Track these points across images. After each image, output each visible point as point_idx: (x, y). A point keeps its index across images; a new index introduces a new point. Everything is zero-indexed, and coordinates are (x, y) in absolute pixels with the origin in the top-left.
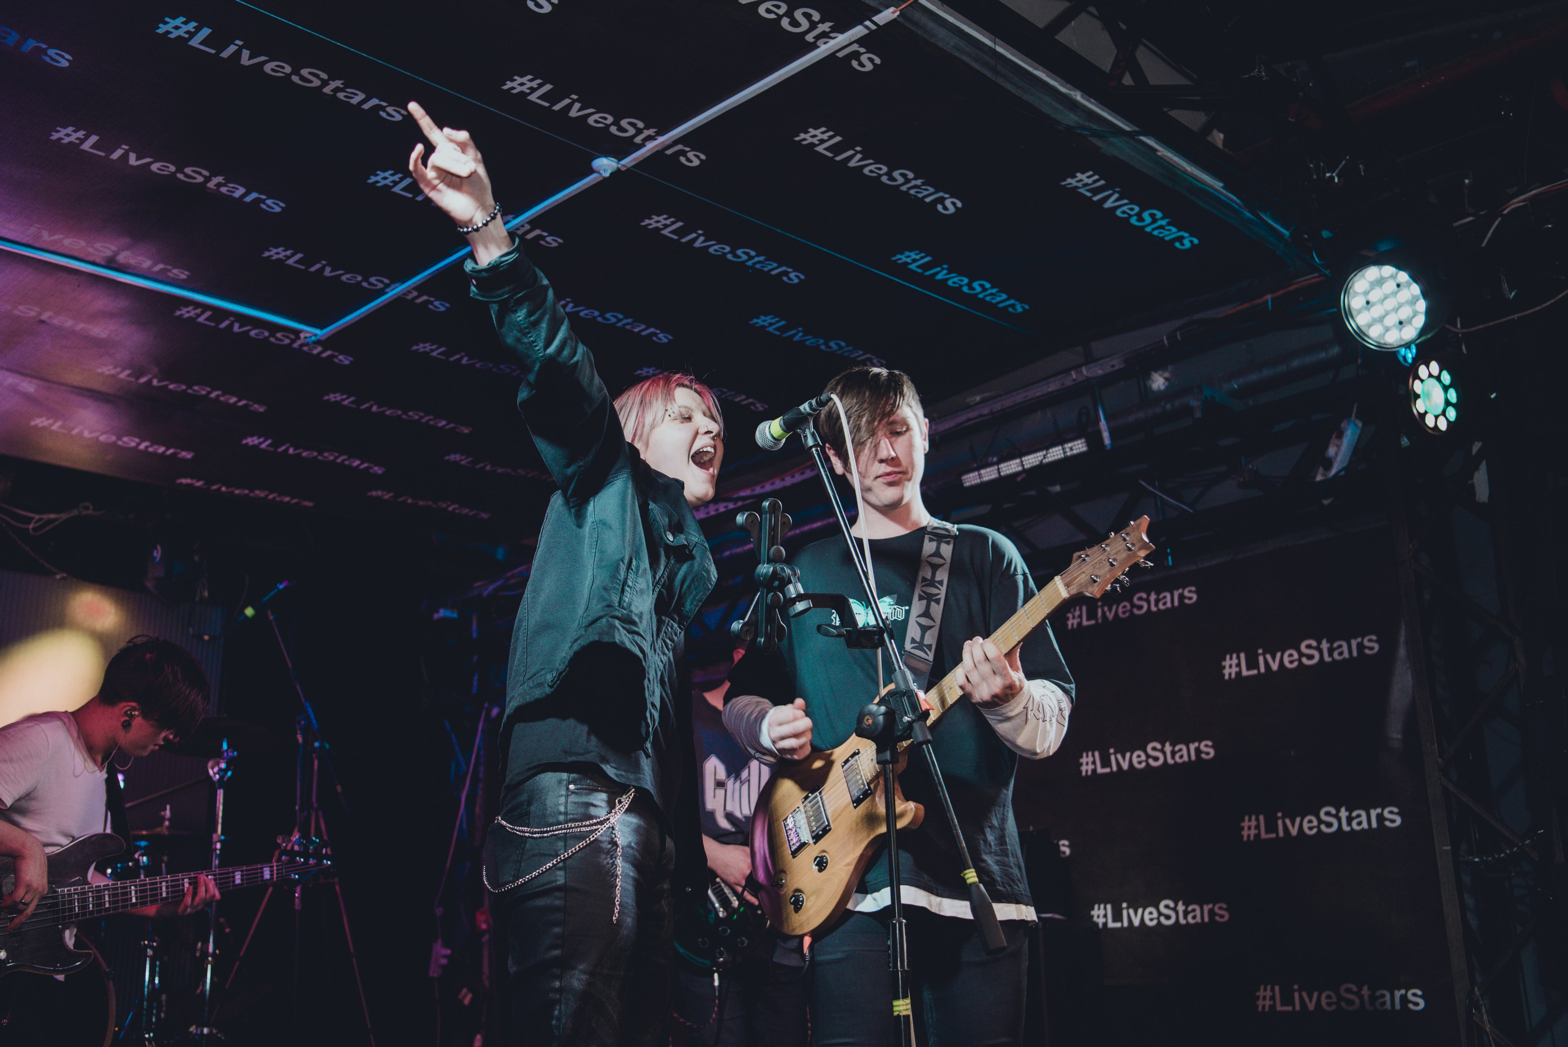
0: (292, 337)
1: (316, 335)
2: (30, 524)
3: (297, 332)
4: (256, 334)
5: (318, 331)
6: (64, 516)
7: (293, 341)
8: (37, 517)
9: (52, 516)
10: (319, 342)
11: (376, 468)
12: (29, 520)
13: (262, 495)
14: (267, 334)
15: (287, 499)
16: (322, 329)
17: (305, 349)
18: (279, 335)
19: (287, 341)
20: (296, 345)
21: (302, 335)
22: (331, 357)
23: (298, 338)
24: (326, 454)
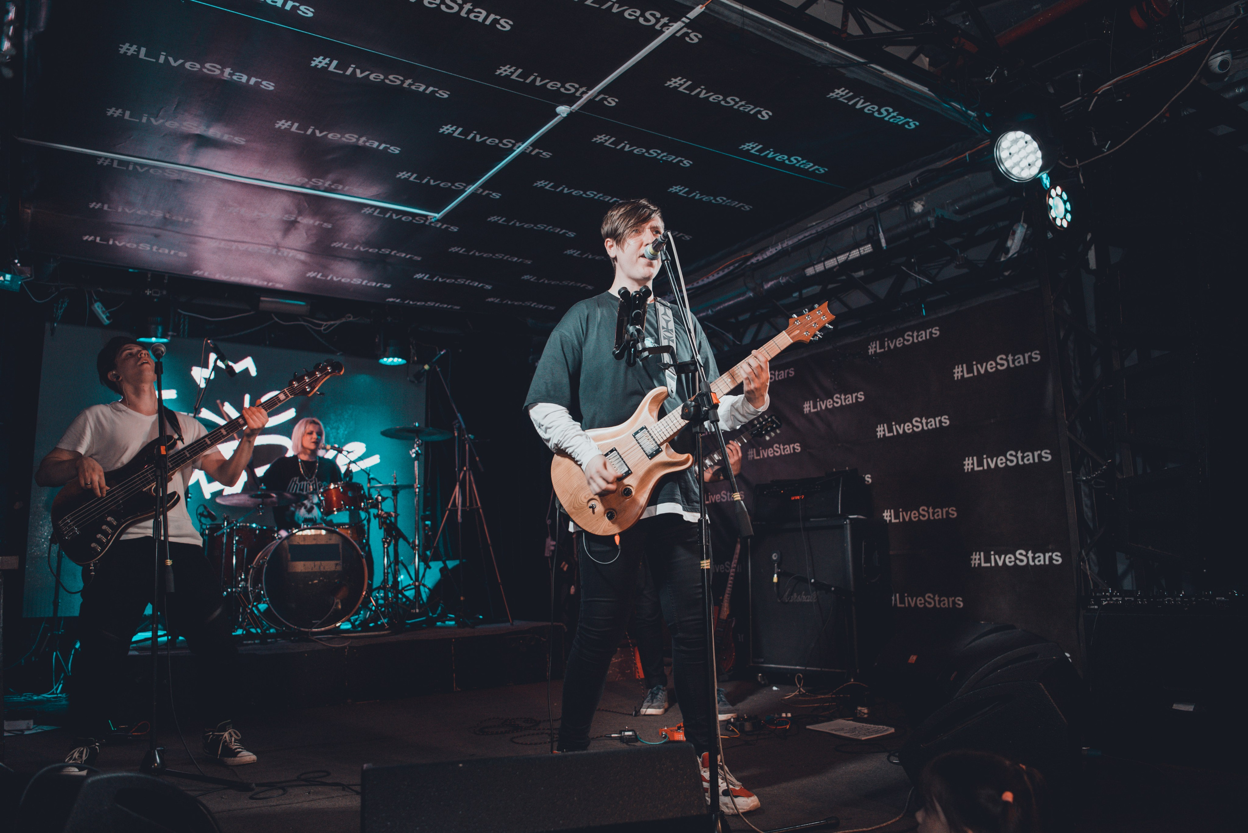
0: (424, 219)
1: (436, 217)
2: (321, 327)
3: (426, 216)
4: (405, 219)
5: (436, 215)
6: (338, 322)
7: (425, 221)
8: (325, 323)
9: (332, 323)
10: (438, 221)
11: (487, 286)
12: (321, 325)
13: (432, 305)
14: (411, 218)
15: (445, 306)
16: (438, 213)
17: (433, 225)
18: (417, 218)
19: (422, 222)
20: (427, 223)
21: (429, 218)
22: (447, 228)
23: (427, 219)
24: (459, 280)
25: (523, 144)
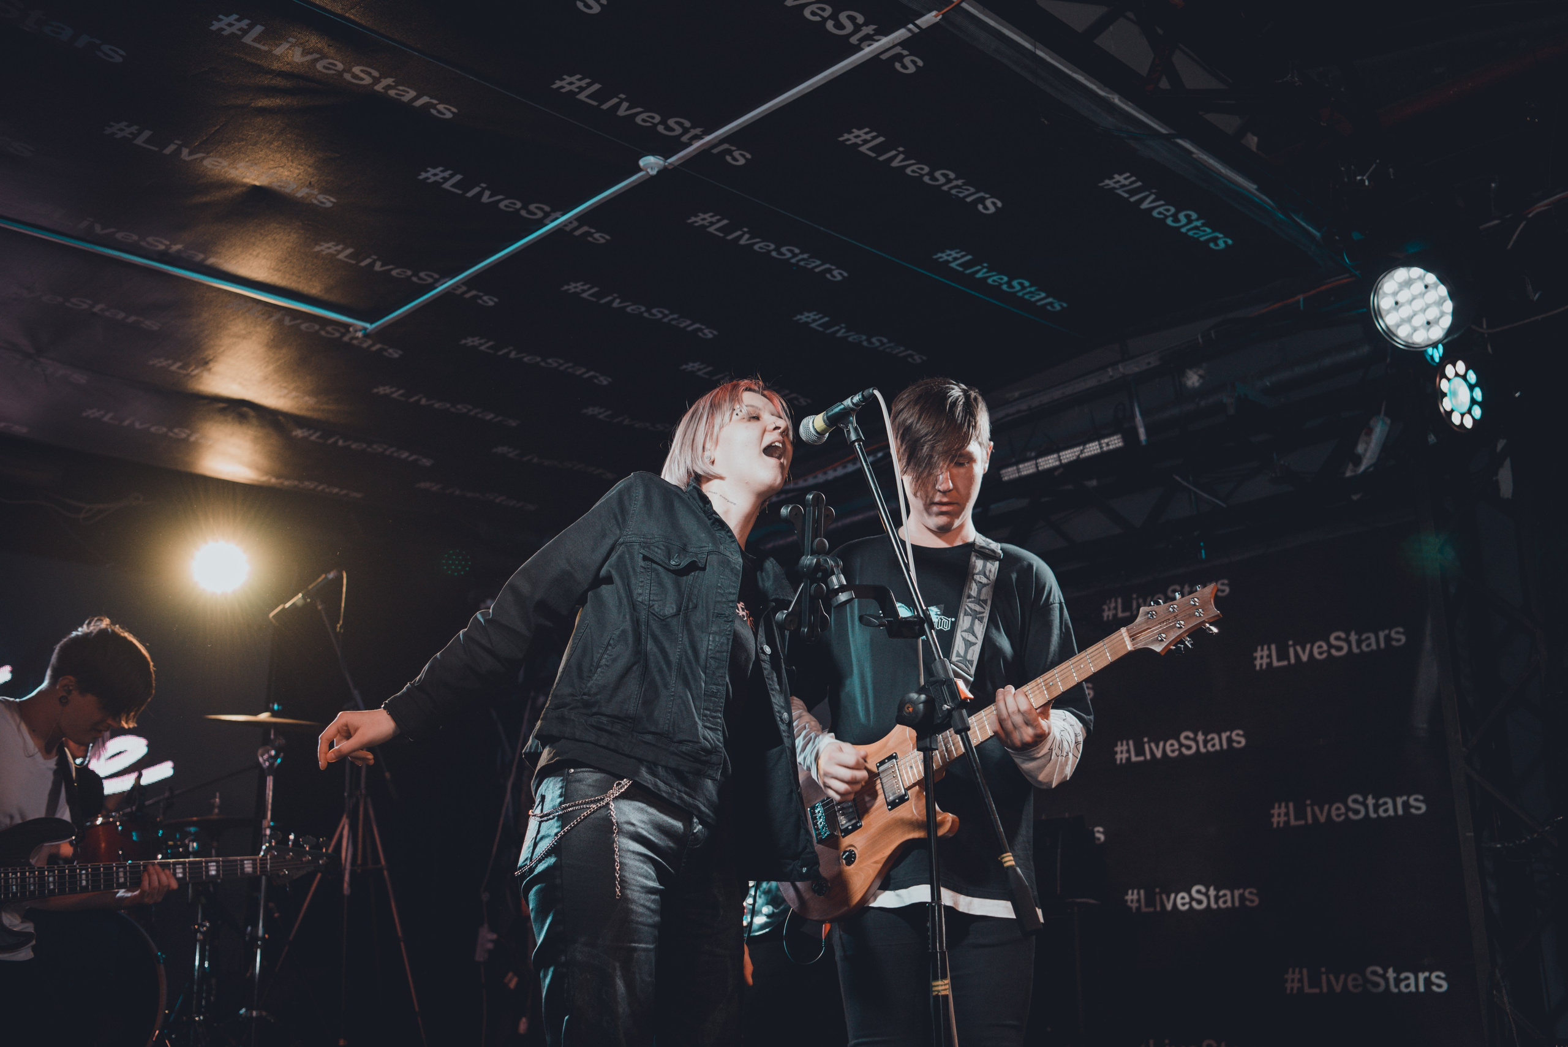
0: (343, 330)
1: (365, 329)
2: (80, 513)
3: (346, 326)
5: (368, 325)
6: (113, 506)
7: (343, 335)
8: (87, 507)
9: (103, 507)
10: (368, 336)
11: (424, 460)
13: (312, 487)
14: (318, 329)
15: (336, 490)
16: (372, 323)
17: (355, 342)
18: (329, 329)
19: (337, 335)
20: (346, 339)
21: (352, 329)
22: (381, 350)
23: (348, 331)
24: (375, 446)
25: (563, 215)
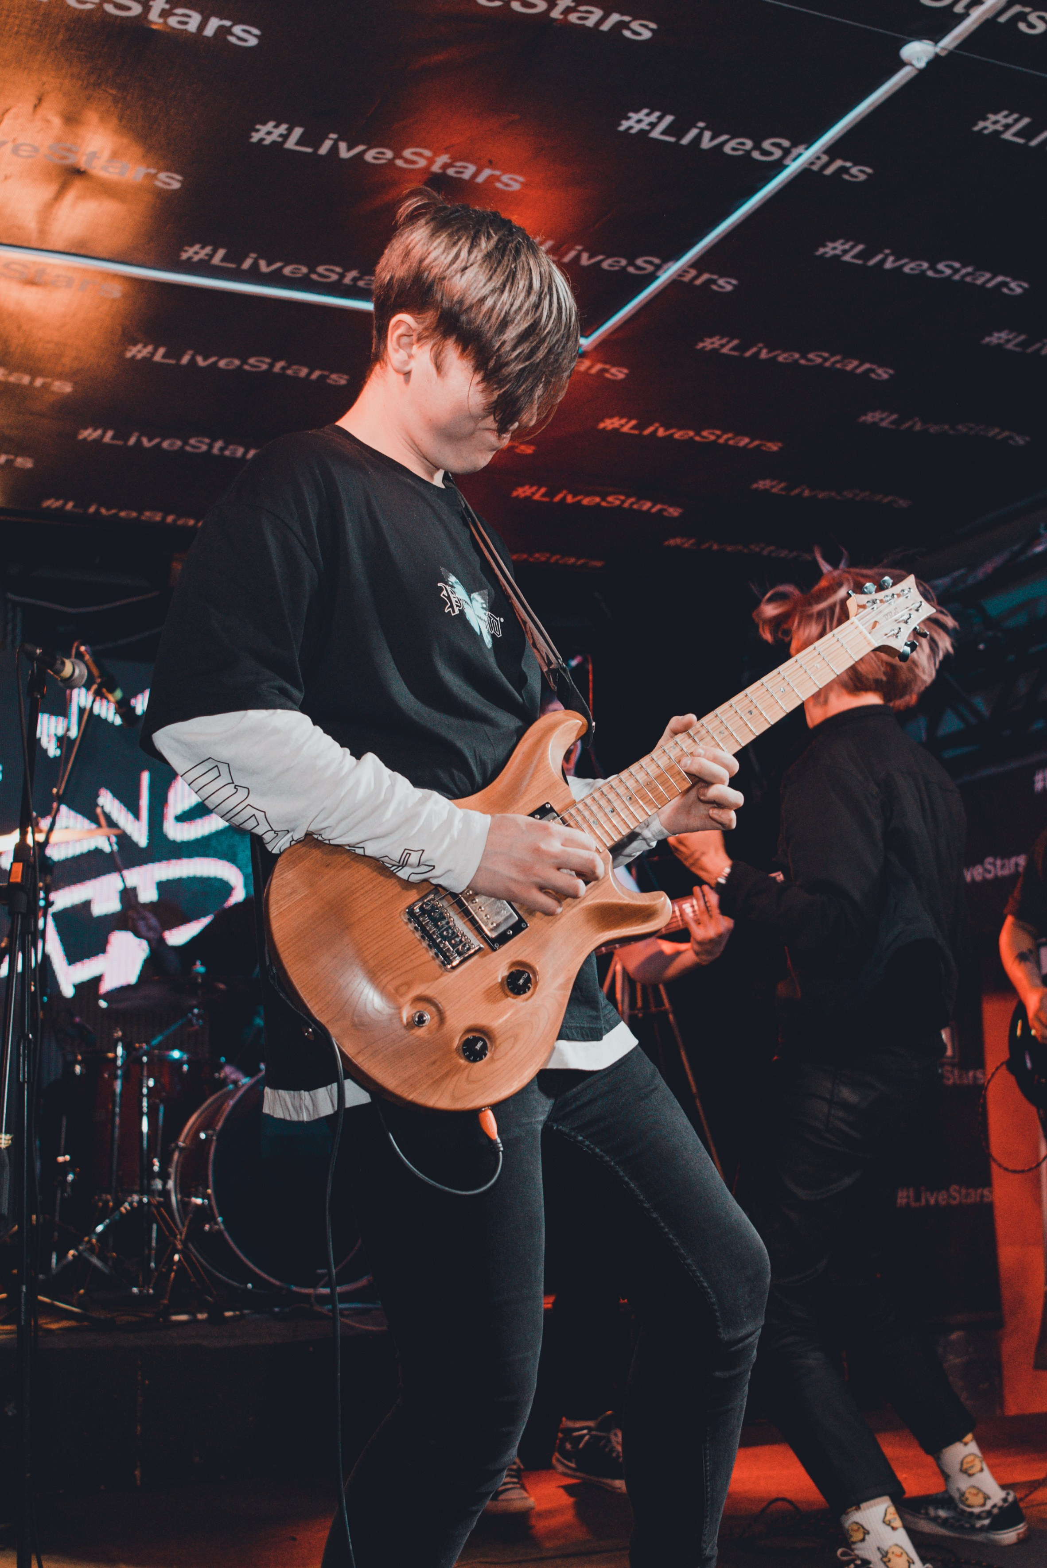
22: (602, 371)
25: (807, 149)
